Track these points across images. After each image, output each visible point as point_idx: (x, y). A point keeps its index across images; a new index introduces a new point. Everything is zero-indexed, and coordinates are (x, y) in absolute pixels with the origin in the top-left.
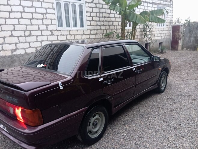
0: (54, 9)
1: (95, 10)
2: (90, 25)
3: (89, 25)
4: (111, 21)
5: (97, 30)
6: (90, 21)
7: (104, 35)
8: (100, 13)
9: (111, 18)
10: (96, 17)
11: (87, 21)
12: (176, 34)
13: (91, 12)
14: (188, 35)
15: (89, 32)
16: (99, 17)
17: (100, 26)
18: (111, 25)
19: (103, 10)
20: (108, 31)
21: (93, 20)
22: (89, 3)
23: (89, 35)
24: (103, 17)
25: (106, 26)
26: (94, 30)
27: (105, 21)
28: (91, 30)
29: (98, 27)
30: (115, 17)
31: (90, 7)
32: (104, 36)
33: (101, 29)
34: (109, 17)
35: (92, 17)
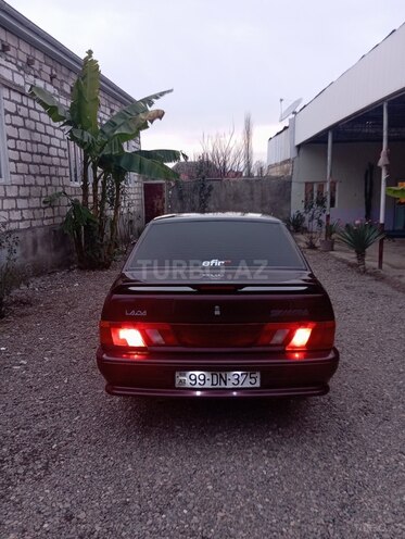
1: (24, 134)
2: (17, 173)
3: (14, 173)
4: (53, 165)
5: (30, 186)
6: (15, 162)
7: (43, 199)
8: (32, 142)
9: (52, 156)
10: (27, 151)
11: (11, 160)
12: (156, 202)
13: (16, 139)
14: (178, 205)
15: (12, 192)
16: (32, 153)
17: (35, 176)
18: (54, 175)
19: (37, 137)
20: (51, 191)
21: (20, 161)
22: (11, 114)
23: (15, 198)
24: (37, 154)
25: (44, 176)
26: (24, 185)
27: (44, 164)
28: (18, 186)
29: (31, 180)
30: (58, 156)
31: (14, 126)
32: (44, 202)
33: (36, 185)
34: (48, 155)
35: (19, 151)
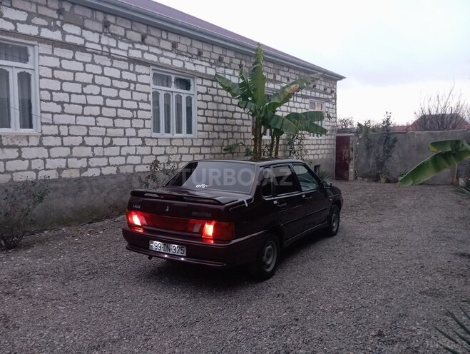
0: (149, 102)
1: (211, 106)
2: (203, 131)
3: (201, 131)
4: (236, 125)
5: (213, 139)
6: (203, 124)
7: (224, 148)
8: (218, 110)
9: (235, 119)
10: (213, 117)
11: (199, 123)
12: (344, 151)
13: (204, 110)
14: (365, 154)
15: (199, 143)
16: (217, 118)
17: (218, 132)
18: (235, 132)
19: (223, 107)
20: (231, 143)
21: (207, 123)
22: (202, 94)
23: (200, 147)
24: (222, 118)
25: (227, 132)
26: (209, 139)
27: (227, 124)
28: (204, 139)
29: (215, 135)
30: (241, 119)
31: (204, 101)
32: (224, 150)
33: (219, 138)
34: (232, 118)
35: (207, 117)
